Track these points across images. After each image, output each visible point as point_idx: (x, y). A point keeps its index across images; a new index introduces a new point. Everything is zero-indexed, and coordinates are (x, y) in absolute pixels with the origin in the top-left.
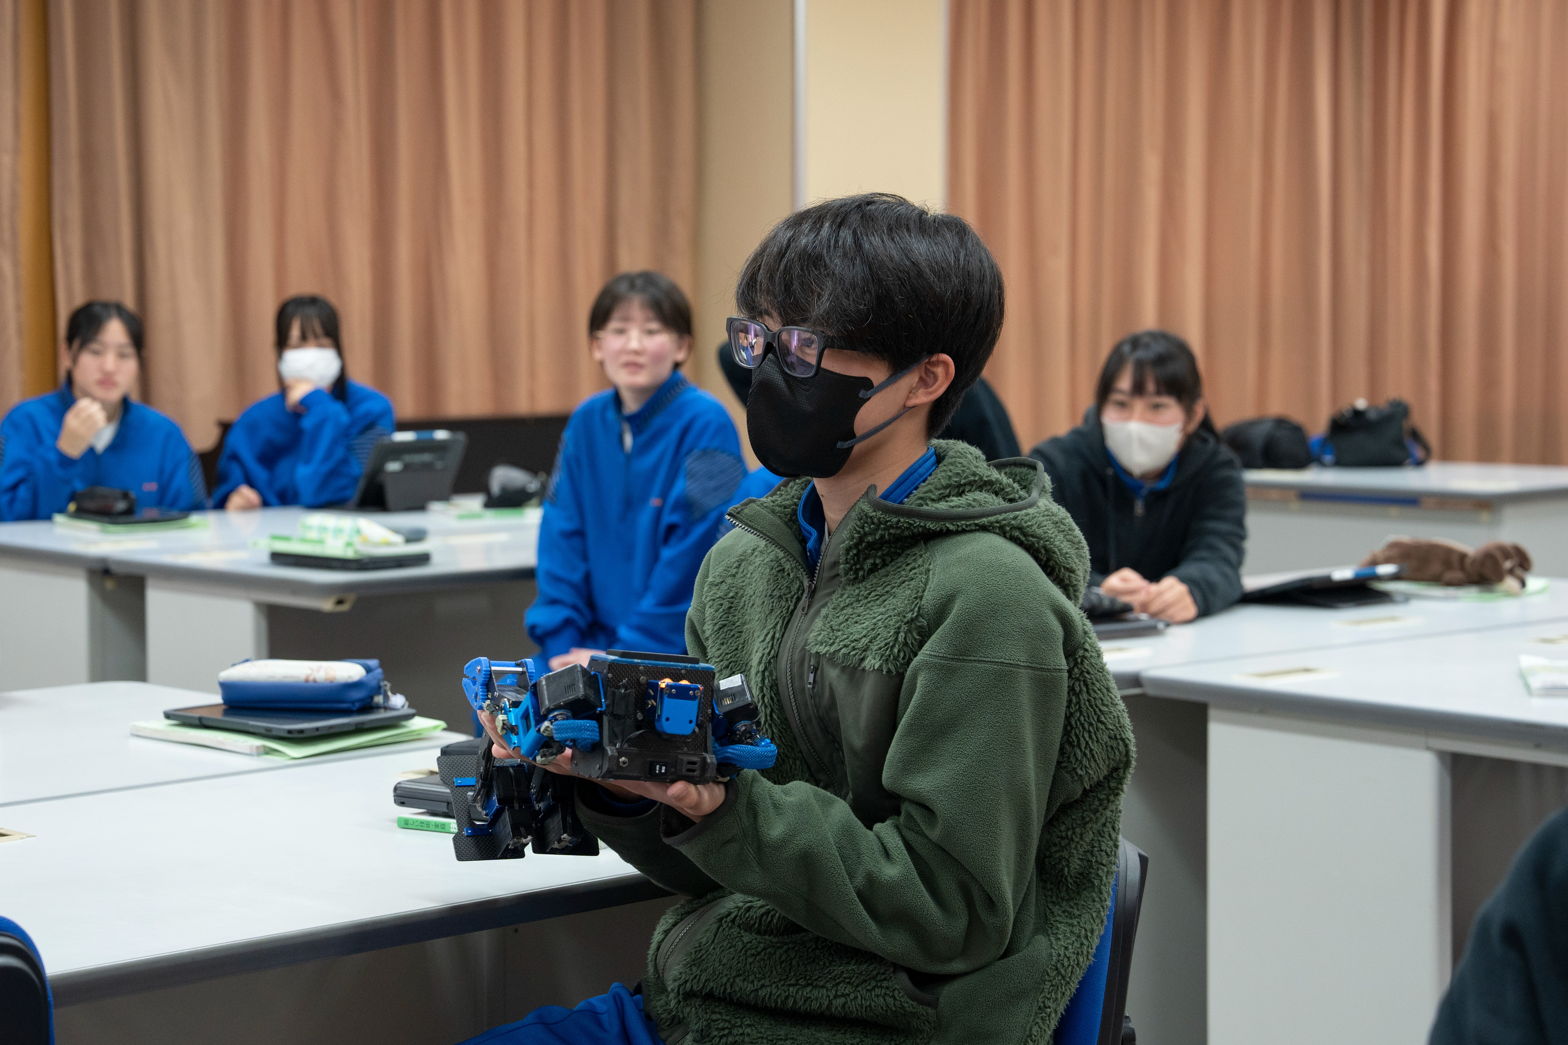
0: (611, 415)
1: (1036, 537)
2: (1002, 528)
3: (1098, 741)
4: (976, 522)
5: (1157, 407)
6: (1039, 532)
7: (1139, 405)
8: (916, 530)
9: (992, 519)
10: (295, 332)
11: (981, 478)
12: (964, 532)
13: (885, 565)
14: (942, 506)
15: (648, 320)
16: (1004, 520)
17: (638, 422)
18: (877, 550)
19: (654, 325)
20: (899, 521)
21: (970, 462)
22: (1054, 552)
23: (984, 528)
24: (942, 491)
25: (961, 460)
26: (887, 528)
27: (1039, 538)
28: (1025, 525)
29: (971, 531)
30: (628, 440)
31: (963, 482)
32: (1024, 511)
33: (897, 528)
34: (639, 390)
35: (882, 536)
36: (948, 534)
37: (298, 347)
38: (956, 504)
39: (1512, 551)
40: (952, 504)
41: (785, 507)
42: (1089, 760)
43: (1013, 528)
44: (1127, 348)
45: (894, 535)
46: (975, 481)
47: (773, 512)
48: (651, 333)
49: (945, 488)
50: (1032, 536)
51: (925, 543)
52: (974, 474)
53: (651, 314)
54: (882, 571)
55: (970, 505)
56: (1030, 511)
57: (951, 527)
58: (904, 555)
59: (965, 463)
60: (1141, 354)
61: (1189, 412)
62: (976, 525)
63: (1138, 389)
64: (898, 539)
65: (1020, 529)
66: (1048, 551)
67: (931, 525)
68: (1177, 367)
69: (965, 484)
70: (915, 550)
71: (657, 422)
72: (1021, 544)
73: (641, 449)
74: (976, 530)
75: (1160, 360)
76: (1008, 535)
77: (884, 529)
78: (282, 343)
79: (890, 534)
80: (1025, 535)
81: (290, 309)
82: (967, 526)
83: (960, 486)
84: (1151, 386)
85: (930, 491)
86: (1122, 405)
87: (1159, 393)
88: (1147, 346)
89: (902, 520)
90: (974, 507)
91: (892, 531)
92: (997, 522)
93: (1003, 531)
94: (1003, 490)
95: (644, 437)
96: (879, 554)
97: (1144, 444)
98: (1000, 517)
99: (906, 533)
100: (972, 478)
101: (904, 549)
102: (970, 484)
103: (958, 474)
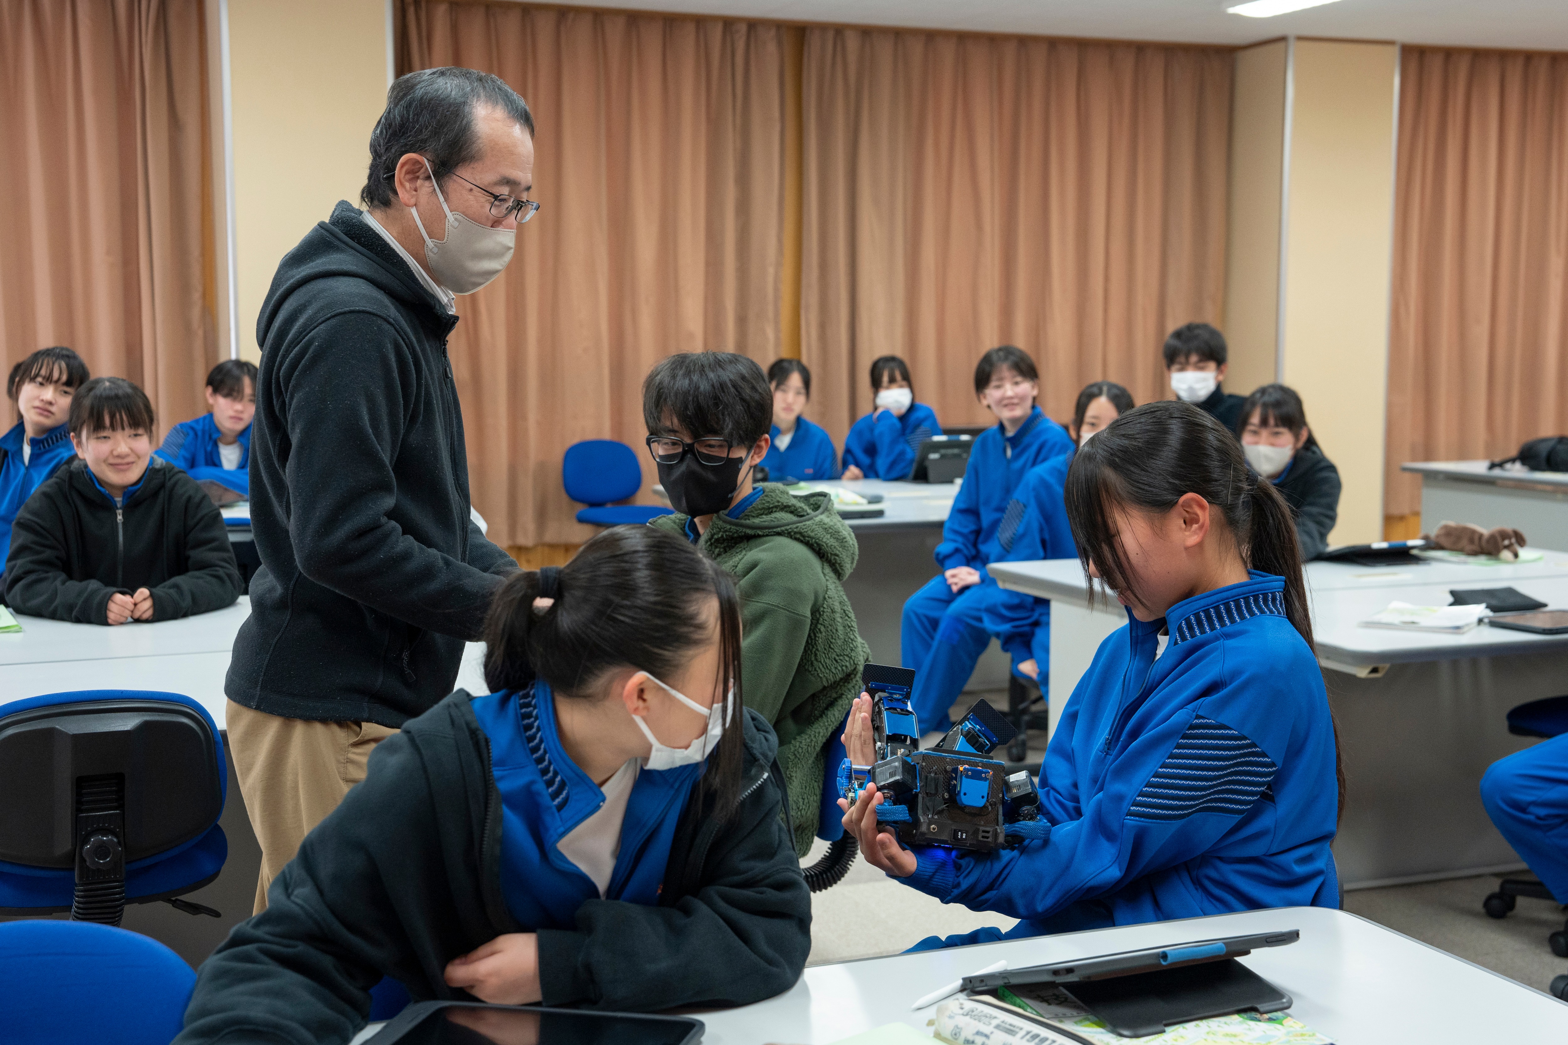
0: (998, 437)
1: (810, 537)
2: (789, 533)
3: (829, 658)
4: (774, 530)
5: (1277, 434)
6: (812, 534)
7: (1265, 433)
8: (740, 534)
9: (783, 528)
10: (885, 378)
11: (782, 504)
12: (767, 535)
13: (726, 552)
14: (757, 521)
15: (1014, 377)
16: (790, 529)
17: (1014, 441)
18: (722, 544)
19: (1019, 379)
20: (731, 528)
21: (777, 495)
22: (823, 545)
23: (779, 534)
24: (759, 511)
25: (772, 494)
26: (725, 531)
27: (812, 538)
28: (803, 531)
29: (772, 535)
30: (1009, 452)
31: (771, 506)
32: (804, 523)
33: (731, 532)
34: (1014, 421)
35: (722, 536)
36: (759, 536)
37: (888, 388)
38: (765, 520)
39: (1511, 533)
40: (762, 520)
41: (682, 520)
42: (825, 668)
43: (795, 533)
44: (1258, 395)
45: (729, 536)
46: (779, 506)
47: (675, 522)
48: (1017, 383)
49: (761, 509)
50: (808, 537)
51: (748, 541)
52: (778, 502)
53: (1015, 373)
54: (724, 556)
55: (772, 521)
56: (807, 523)
57: (760, 533)
58: (735, 547)
59: (774, 496)
60: (1266, 398)
61: (1297, 437)
62: (774, 532)
63: (1264, 422)
64: (732, 538)
65: (801, 533)
66: (818, 544)
67: (749, 532)
68: (1289, 409)
69: (772, 508)
70: (742, 545)
71: (1026, 440)
72: (801, 542)
73: (1016, 457)
74: (774, 535)
75: (1277, 404)
76: (793, 537)
77: (724, 532)
78: (876, 384)
79: (726, 535)
80: (804, 536)
81: (881, 364)
82: (769, 532)
83: (769, 508)
84: (1272, 421)
85: (752, 511)
86: (1255, 433)
87: (1277, 425)
88: (1270, 394)
89: (733, 527)
90: (774, 522)
91: (727, 533)
92: (786, 530)
93: (790, 535)
94: (796, 510)
95: (1018, 450)
96: (723, 546)
97: (1268, 459)
98: (788, 527)
99: (736, 535)
100: (777, 504)
101: (736, 543)
102: (776, 507)
103: (769, 502)
